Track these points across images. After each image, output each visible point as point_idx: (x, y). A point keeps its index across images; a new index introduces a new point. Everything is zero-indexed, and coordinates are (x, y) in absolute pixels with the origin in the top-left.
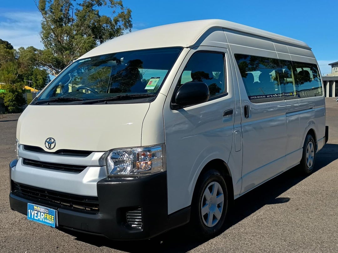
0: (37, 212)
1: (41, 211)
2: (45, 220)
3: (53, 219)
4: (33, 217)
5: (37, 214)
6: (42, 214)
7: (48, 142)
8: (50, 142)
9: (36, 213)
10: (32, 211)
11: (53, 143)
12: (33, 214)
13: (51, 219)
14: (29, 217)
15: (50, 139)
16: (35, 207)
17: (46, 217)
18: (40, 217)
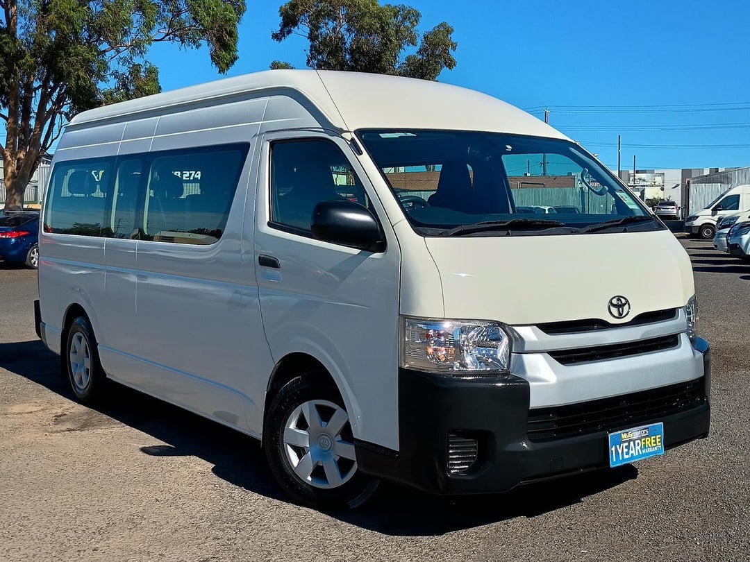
0: (627, 444)
1: (635, 437)
2: (644, 451)
3: (658, 440)
4: (621, 459)
5: (628, 447)
6: (637, 442)
7: (614, 306)
8: (619, 304)
9: (626, 447)
10: (618, 446)
11: (625, 304)
12: (620, 451)
13: (655, 443)
14: (615, 460)
15: (619, 298)
16: (624, 436)
17: (645, 445)
18: (633, 452)
